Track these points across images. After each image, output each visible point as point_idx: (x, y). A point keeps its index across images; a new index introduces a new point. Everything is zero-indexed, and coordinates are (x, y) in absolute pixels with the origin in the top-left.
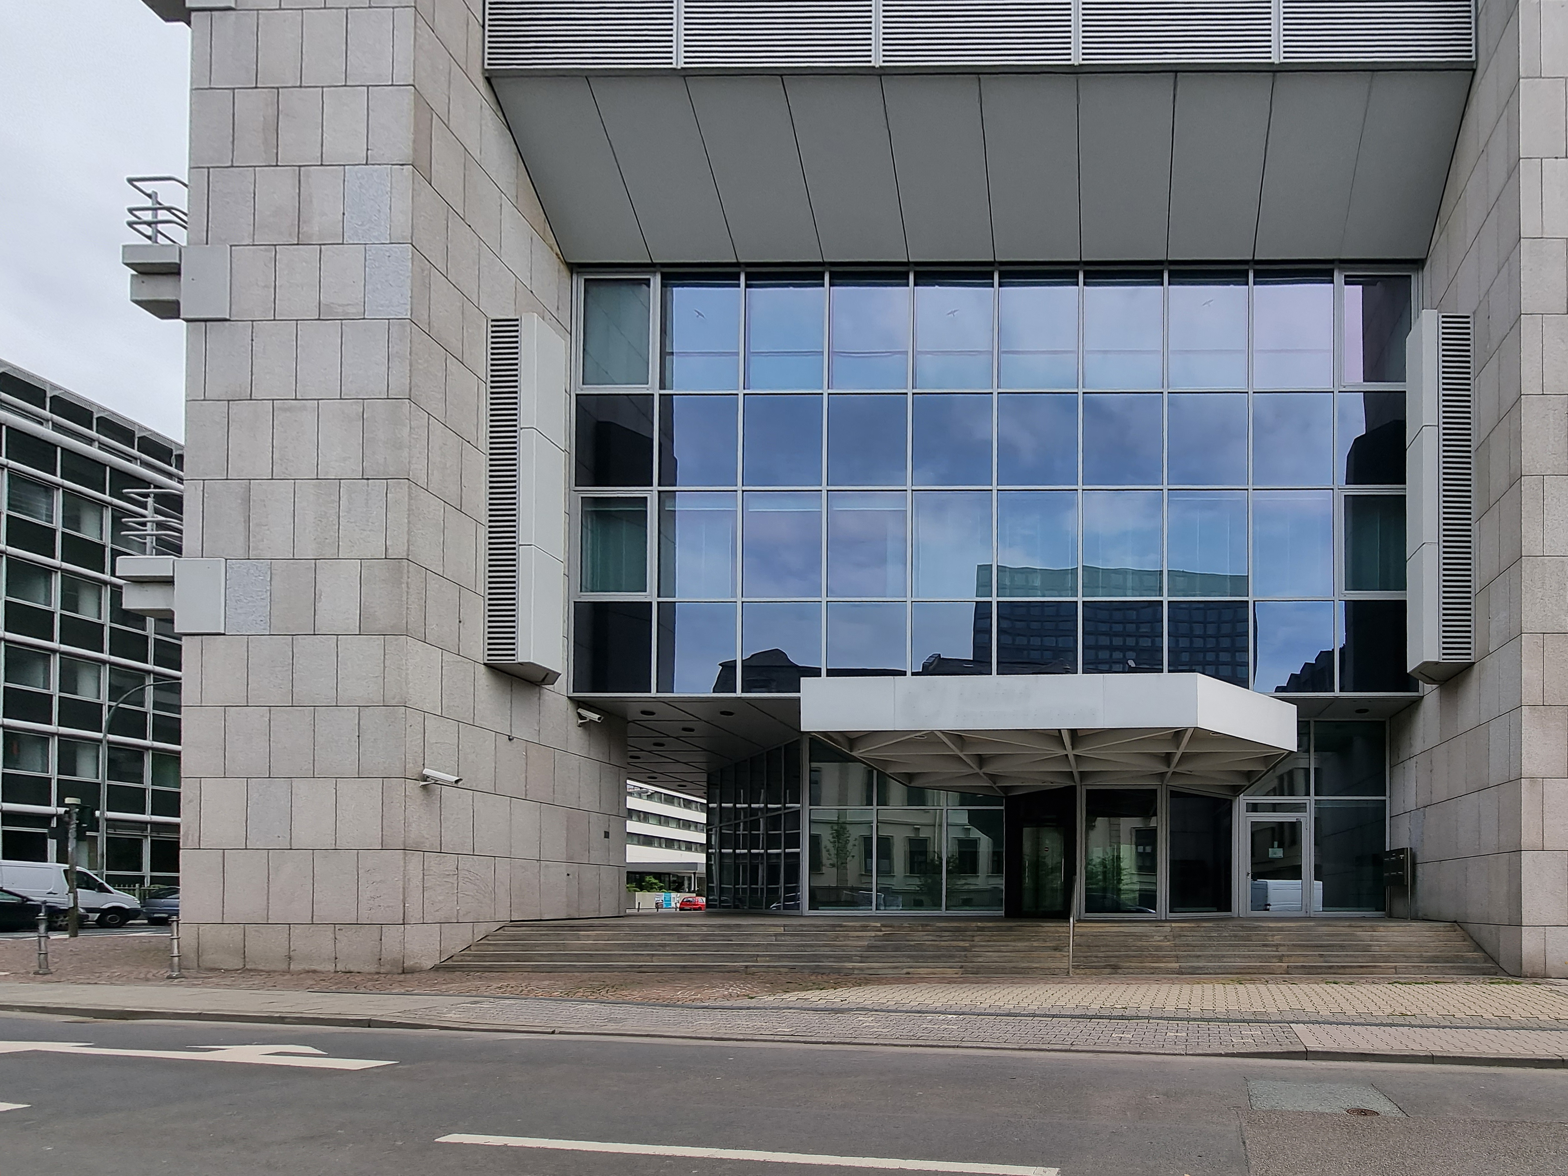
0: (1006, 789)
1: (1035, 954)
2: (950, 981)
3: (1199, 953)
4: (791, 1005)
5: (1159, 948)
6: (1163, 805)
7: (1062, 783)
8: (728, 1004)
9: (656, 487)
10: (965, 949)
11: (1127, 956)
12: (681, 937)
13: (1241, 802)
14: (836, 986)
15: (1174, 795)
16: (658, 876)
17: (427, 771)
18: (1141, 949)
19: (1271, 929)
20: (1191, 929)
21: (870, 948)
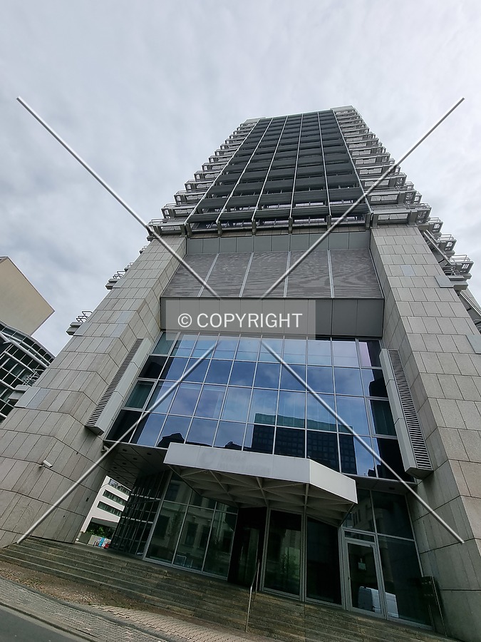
0: (240, 504)
1: (231, 610)
2: (185, 619)
3: (317, 632)
4: (103, 614)
5: (297, 622)
6: (304, 524)
7: (261, 505)
8: (77, 605)
9: (158, 379)
10: (200, 598)
11: (278, 624)
12: (85, 559)
13: (342, 529)
14: (132, 607)
15: (310, 520)
16: (105, 527)
17: (45, 462)
18: (287, 620)
19: (360, 622)
20: (316, 612)
21: (158, 585)
